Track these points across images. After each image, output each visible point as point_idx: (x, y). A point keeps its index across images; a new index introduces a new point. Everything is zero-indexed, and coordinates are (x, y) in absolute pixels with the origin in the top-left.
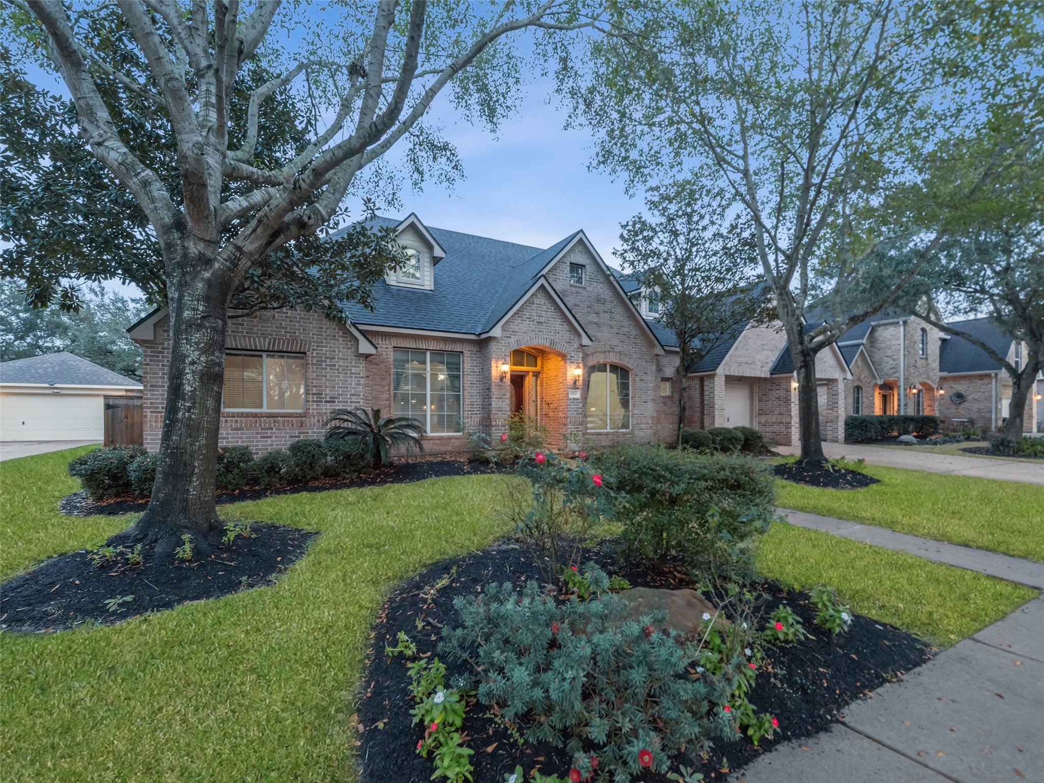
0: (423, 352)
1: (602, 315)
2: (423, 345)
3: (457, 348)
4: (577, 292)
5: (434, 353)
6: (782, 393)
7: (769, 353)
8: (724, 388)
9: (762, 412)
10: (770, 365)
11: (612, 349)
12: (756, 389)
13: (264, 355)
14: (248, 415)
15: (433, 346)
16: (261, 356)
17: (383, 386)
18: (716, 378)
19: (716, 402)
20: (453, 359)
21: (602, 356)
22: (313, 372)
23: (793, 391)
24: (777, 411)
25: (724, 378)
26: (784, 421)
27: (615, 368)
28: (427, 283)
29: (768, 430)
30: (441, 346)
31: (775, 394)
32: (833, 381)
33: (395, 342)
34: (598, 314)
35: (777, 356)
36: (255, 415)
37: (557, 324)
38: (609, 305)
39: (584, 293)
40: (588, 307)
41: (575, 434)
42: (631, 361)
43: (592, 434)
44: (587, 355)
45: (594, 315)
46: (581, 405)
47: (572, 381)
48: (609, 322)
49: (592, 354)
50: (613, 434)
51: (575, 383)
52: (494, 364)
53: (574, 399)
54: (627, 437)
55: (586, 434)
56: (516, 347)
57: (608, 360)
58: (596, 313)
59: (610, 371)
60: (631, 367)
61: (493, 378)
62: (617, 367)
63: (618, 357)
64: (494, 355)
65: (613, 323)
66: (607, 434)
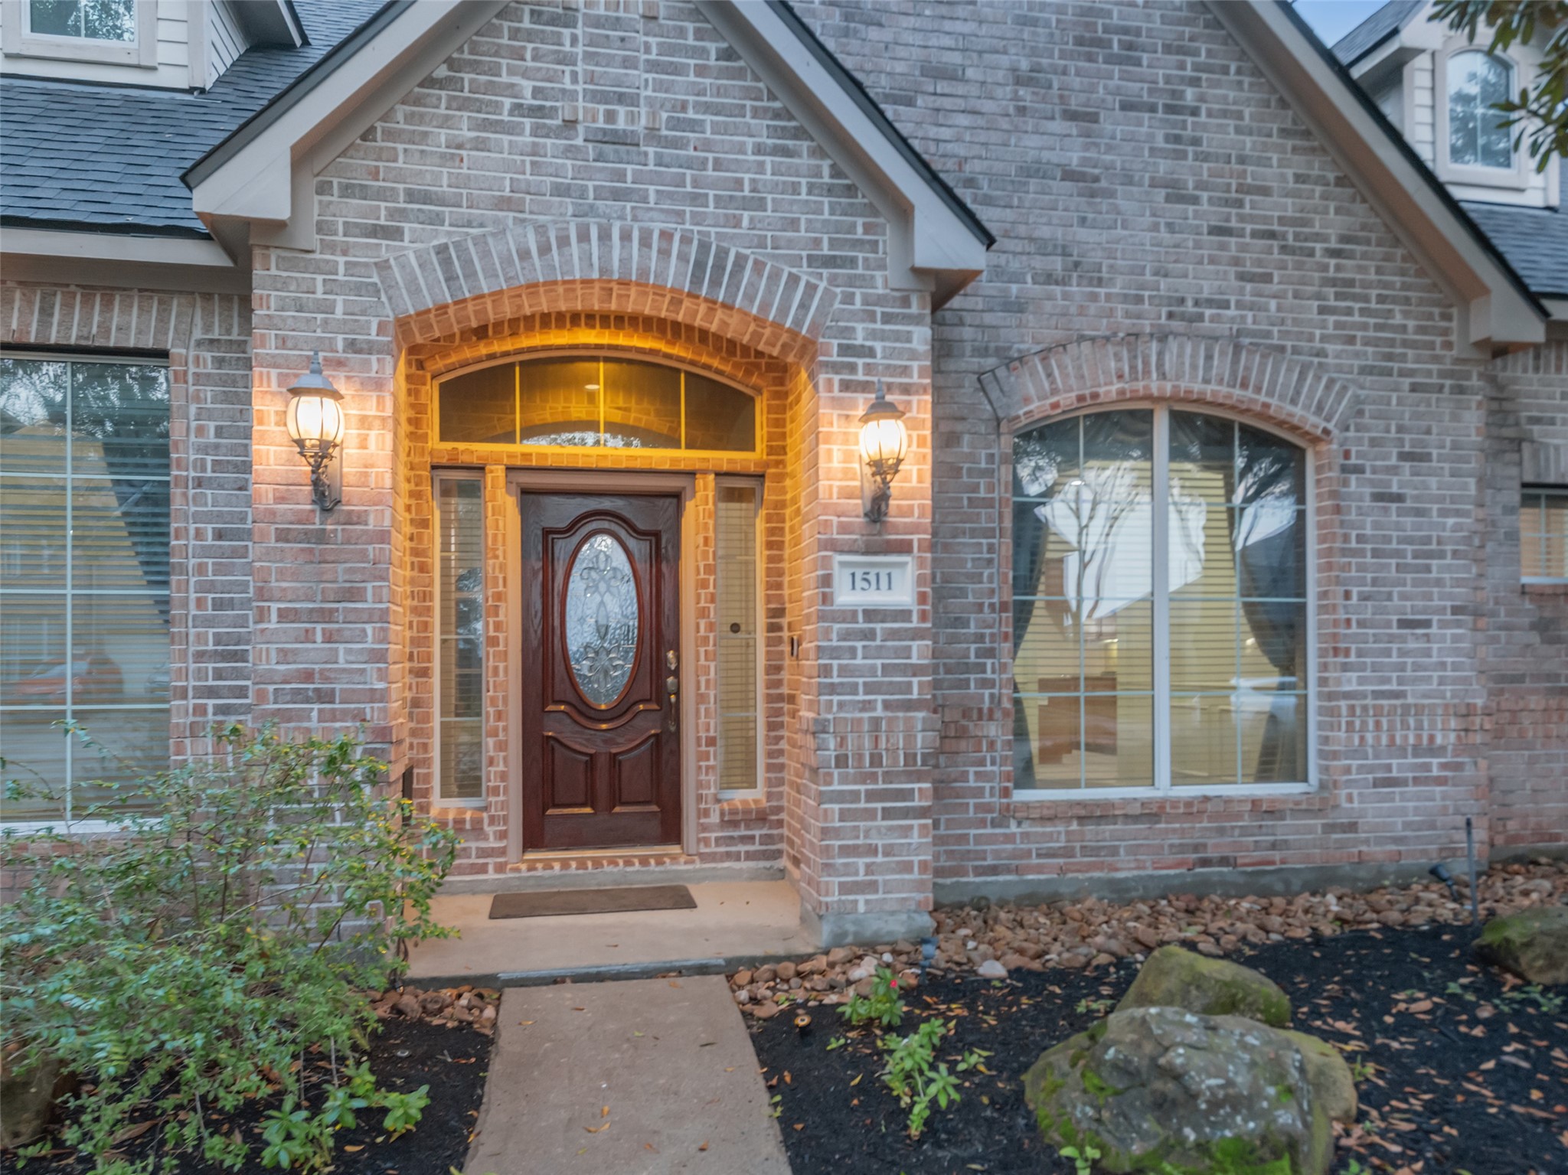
1: (1114, 124)
11: (1183, 321)
21: (1110, 360)
27: (1208, 433)
34: (1085, 117)
38: (1158, 67)
40: (1021, 80)
41: (878, 832)
42: (1314, 388)
43: (1050, 815)
44: (1013, 361)
45: (1058, 126)
46: (919, 652)
47: (858, 506)
48: (1163, 166)
49: (1045, 354)
50: (1193, 810)
51: (877, 509)
52: (265, 402)
53: (871, 614)
54: (1286, 829)
55: (1008, 813)
56: (434, 292)
57: (1155, 386)
58: (1071, 116)
59: (1177, 453)
60: (1313, 422)
61: (264, 493)
62: (1226, 426)
63: (1221, 364)
64: (265, 345)
65: (1187, 172)
66: (1153, 813)
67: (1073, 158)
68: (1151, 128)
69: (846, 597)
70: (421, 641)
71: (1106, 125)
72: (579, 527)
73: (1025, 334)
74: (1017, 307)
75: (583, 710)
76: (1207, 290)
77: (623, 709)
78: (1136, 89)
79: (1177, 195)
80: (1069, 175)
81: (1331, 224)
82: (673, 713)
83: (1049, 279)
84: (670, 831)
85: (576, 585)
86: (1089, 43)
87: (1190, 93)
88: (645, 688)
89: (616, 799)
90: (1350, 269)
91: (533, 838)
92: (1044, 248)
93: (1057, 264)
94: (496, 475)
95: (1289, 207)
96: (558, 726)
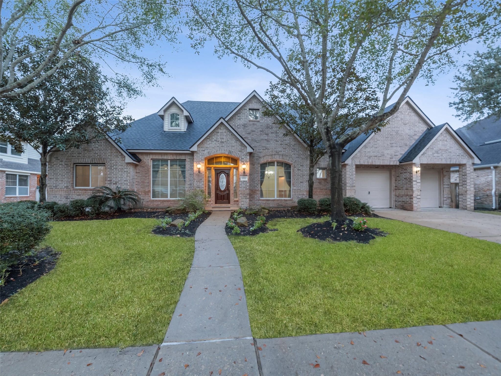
0: (166, 160)
1: (270, 135)
2: (165, 157)
3: (183, 157)
4: (254, 124)
5: (172, 160)
6: (408, 175)
7: (399, 149)
8: (354, 173)
9: (397, 188)
10: (400, 157)
11: (277, 153)
12: (393, 173)
13: (91, 165)
14: (82, 190)
15: (170, 157)
16: (89, 166)
17: (146, 177)
18: (347, 167)
19: (347, 182)
20: (181, 163)
21: (270, 157)
22: (108, 171)
23: (414, 173)
24: (405, 187)
25: (354, 167)
26: (409, 194)
27: (280, 164)
28: (182, 128)
29: (400, 200)
30: (175, 157)
31: (404, 176)
32: (461, 166)
33: (151, 157)
34: (267, 134)
35: (406, 150)
36: (85, 190)
37: (233, 142)
38: (275, 129)
39: (258, 124)
40: (261, 131)
41: (244, 200)
42: (291, 159)
43: (263, 200)
44: (260, 158)
45: (265, 135)
46: (248, 184)
47: (243, 172)
48: (275, 138)
49: (263, 157)
50: (278, 200)
51: (244, 172)
52: (195, 165)
53: (244, 181)
54: (288, 202)
55: (259, 200)
56: (208, 155)
57: (274, 159)
58: (266, 134)
59: (277, 165)
60: (291, 163)
61: (195, 172)
62: (283, 163)
63: (281, 157)
64: (195, 160)
65: (278, 139)
66: (274, 200)
67: (266, 138)
68: (274, 135)
69: (242, 180)
70: (206, 184)
71: (269, 135)
72: (220, 173)
73: (261, 155)
74: (261, 152)
75: (221, 191)
76: (280, 150)
77: (225, 191)
78: (273, 131)
79: (277, 141)
80: (266, 140)
81: (293, 143)
82: (229, 191)
83: (264, 150)
84: (229, 203)
85: (220, 179)
86: (268, 127)
87: (278, 131)
88: (227, 189)
89: (224, 199)
90: (295, 147)
91: (216, 203)
92: (263, 147)
93: (264, 148)
94: (212, 168)
95: (288, 142)
96: (218, 192)
